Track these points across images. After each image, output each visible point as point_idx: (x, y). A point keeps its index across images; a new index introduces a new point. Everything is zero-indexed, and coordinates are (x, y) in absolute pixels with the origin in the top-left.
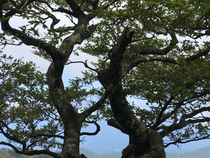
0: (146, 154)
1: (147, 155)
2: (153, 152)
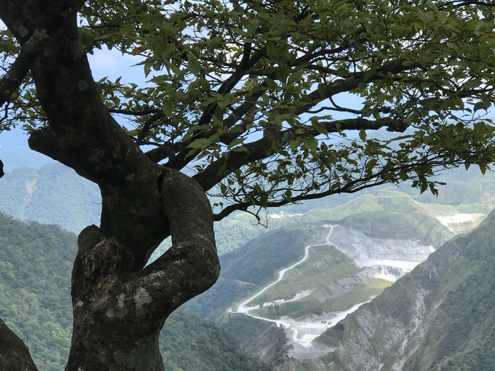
1: (159, 274)
2: (178, 262)
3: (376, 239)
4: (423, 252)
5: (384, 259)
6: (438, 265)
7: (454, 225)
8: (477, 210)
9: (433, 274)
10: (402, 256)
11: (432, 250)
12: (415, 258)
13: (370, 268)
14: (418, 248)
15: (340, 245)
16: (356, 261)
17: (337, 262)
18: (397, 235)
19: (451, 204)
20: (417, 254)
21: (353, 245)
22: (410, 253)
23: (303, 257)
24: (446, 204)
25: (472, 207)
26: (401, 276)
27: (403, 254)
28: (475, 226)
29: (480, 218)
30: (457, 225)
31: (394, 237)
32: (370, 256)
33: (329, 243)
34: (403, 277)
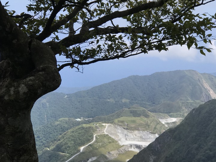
0: (30, 76)
1: (31, 78)
2: (41, 73)
3: (129, 131)
4: (153, 137)
5: (133, 141)
6: (160, 144)
7: (168, 124)
8: (179, 116)
9: (157, 148)
10: (142, 139)
11: (157, 136)
12: (149, 140)
13: (126, 145)
14: (150, 135)
15: (111, 134)
16: (119, 142)
17: (110, 143)
18: (140, 129)
19: (166, 113)
20: (150, 138)
21: (118, 134)
22: (146, 138)
23: (93, 140)
24: (164, 113)
25: (177, 115)
26: (142, 149)
27: (143, 138)
28: (178, 124)
29: (180, 120)
30: (169, 124)
31: (138, 130)
32: (126, 139)
33: (106, 133)
34: (143, 150)
